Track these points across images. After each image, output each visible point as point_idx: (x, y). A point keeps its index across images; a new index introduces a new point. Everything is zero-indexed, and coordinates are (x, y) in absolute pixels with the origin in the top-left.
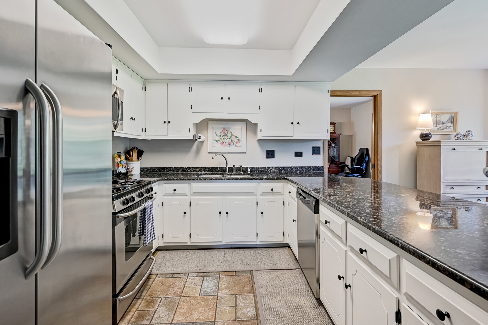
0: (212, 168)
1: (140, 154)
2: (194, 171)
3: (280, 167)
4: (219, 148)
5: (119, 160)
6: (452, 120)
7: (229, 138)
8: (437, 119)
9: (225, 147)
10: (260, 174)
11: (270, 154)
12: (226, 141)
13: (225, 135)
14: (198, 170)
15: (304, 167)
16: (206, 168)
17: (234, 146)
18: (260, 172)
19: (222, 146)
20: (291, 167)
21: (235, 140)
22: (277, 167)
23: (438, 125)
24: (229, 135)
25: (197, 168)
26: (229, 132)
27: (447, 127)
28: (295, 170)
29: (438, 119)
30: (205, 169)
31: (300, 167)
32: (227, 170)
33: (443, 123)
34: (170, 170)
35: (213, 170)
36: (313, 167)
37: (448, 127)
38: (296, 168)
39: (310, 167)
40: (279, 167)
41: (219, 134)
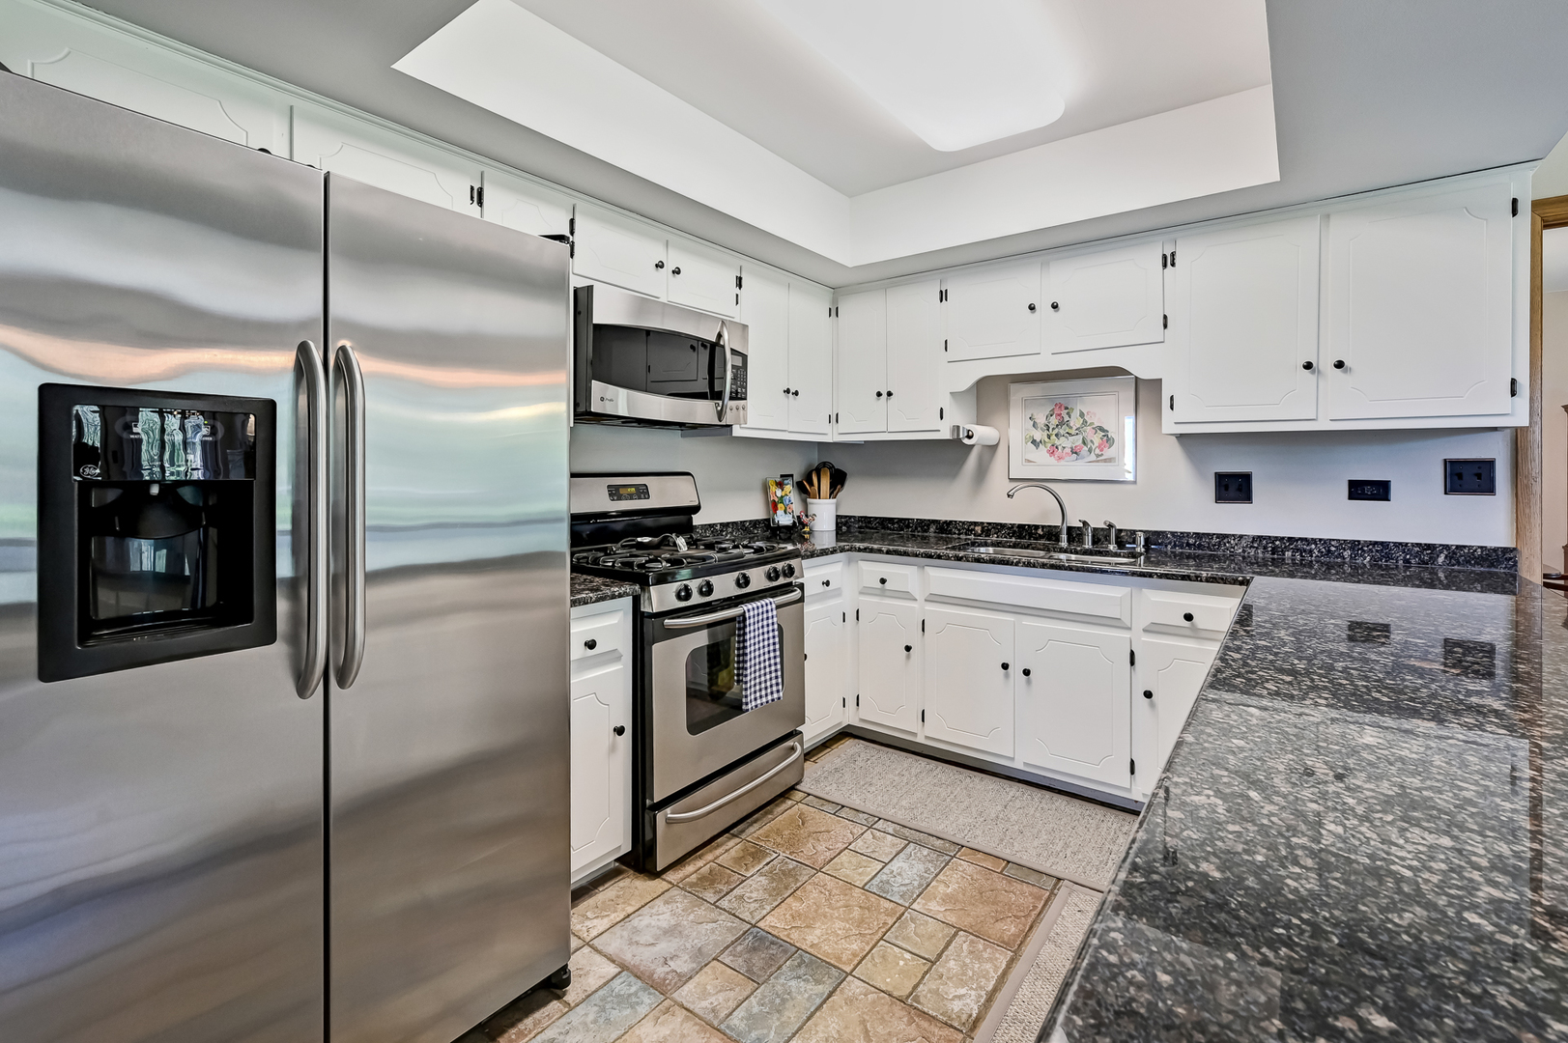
0: (1021, 527)
1: (838, 480)
2: (969, 531)
3: (1276, 538)
4: (1044, 464)
5: (779, 493)
7: (1073, 432)
9: (1062, 462)
10: (1189, 557)
11: (1234, 488)
12: (1066, 443)
13: (1061, 424)
14: (978, 529)
15: (1397, 545)
16: (1003, 526)
17: (1093, 457)
18: (1187, 551)
19: (1052, 460)
20: (1326, 542)
21: (1097, 439)
22: (1261, 538)
24: (1075, 422)
25: (976, 524)
26: (1075, 414)
28: (1347, 554)
30: (999, 527)
31: (1376, 543)
32: (1064, 537)
34: (908, 527)
35: (1024, 534)
36: (1447, 547)
38: (1355, 545)
39: (1429, 546)
40: (1272, 539)
41: (1041, 420)
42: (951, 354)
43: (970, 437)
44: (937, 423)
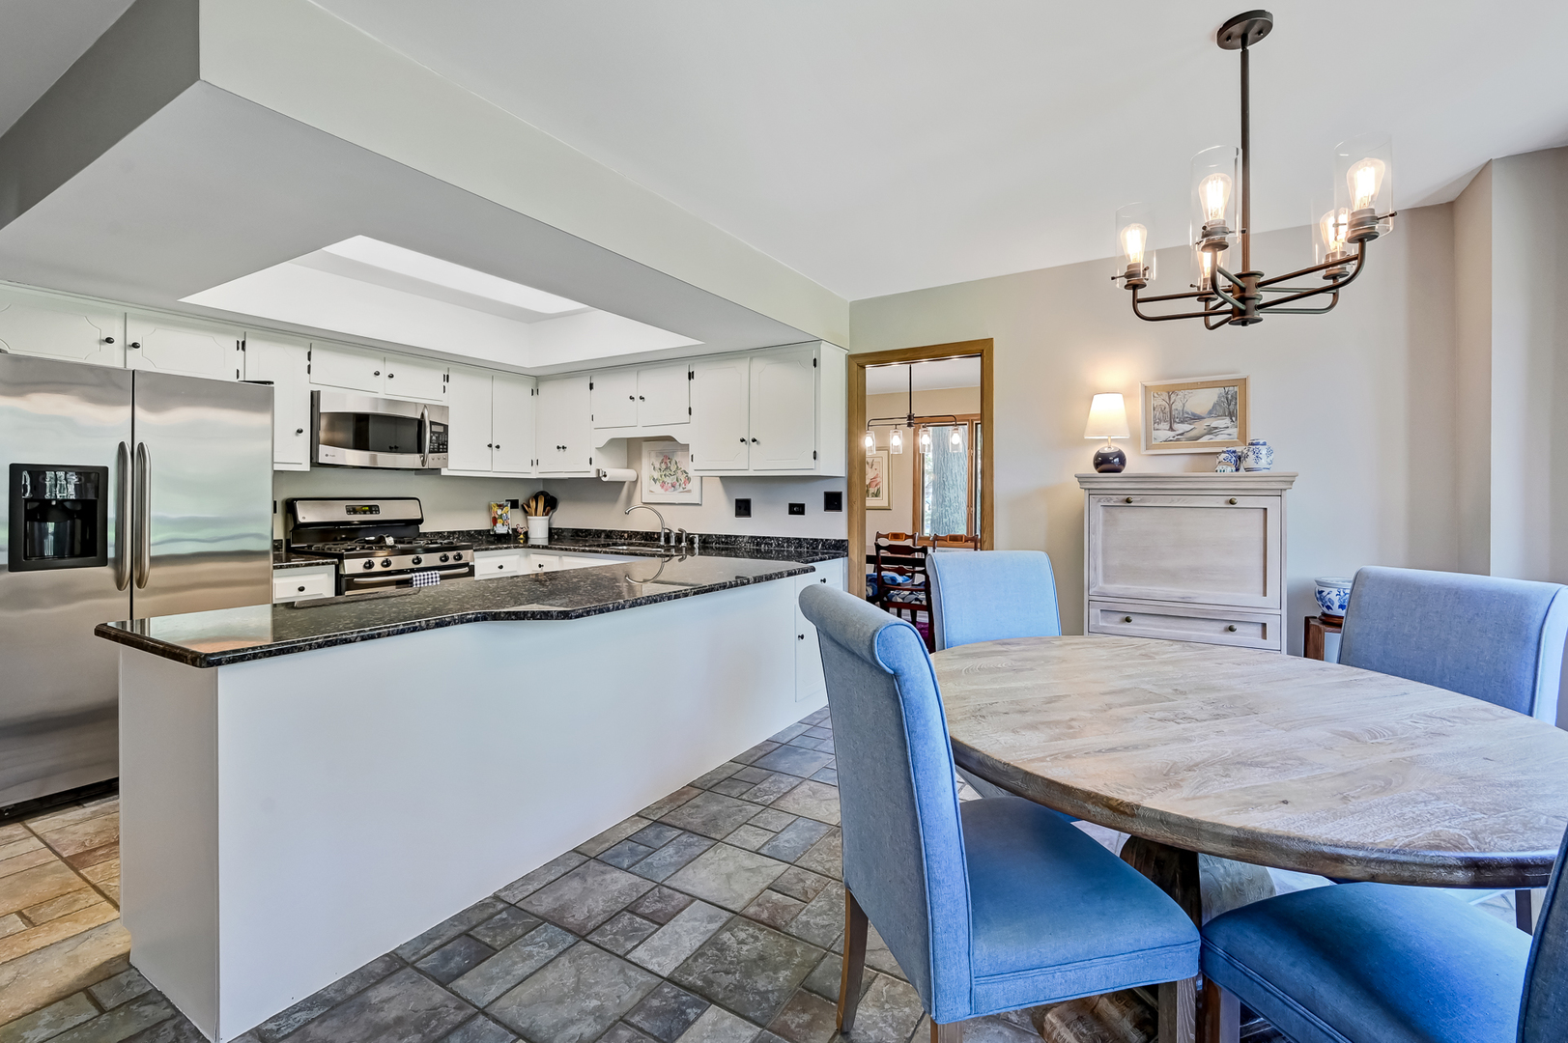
0: (647, 533)
1: (551, 504)
2: (621, 537)
3: (760, 537)
4: (660, 494)
5: (499, 512)
6: (1232, 407)
7: (672, 473)
8: (1174, 407)
9: (667, 492)
10: (723, 549)
11: (743, 508)
12: (668, 480)
13: (667, 468)
14: (626, 535)
15: (804, 539)
16: (638, 533)
17: (681, 489)
18: (721, 546)
19: (663, 491)
20: (777, 539)
21: (683, 477)
22: (752, 537)
23: (1175, 426)
24: (673, 468)
25: (624, 532)
26: (673, 462)
27: (1211, 431)
28: (785, 545)
29: (1177, 406)
30: (636, 534)
31: (796, 539)
32: (663, 539)
33: (1196, 418)
34: (590, 534)
35: (649, 538)
36: (822, 540)
37: (1216, 428)
38: (788, 540)
39: (816, 540)
40: (756, 538)
41: (657, 466)
42: (596, 424)
43: (605, 476)
44: (588, 467)
